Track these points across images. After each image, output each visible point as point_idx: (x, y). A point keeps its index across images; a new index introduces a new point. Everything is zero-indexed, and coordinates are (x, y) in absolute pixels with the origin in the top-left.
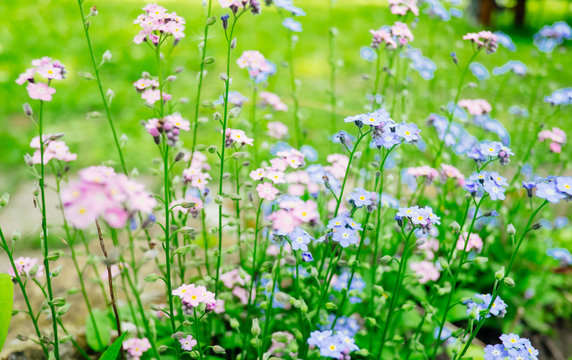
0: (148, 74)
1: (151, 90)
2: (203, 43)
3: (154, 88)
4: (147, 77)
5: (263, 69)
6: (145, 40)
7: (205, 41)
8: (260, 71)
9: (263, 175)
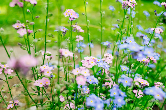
0: (19, 21)
1: (22, 29)
2: (47, 6)
3: (23, 28)
4: (19, 23)
5: (75, 17)
6: (16, 5)
7: (48, 5)
8: (74, 18)
9: (79, 72)
